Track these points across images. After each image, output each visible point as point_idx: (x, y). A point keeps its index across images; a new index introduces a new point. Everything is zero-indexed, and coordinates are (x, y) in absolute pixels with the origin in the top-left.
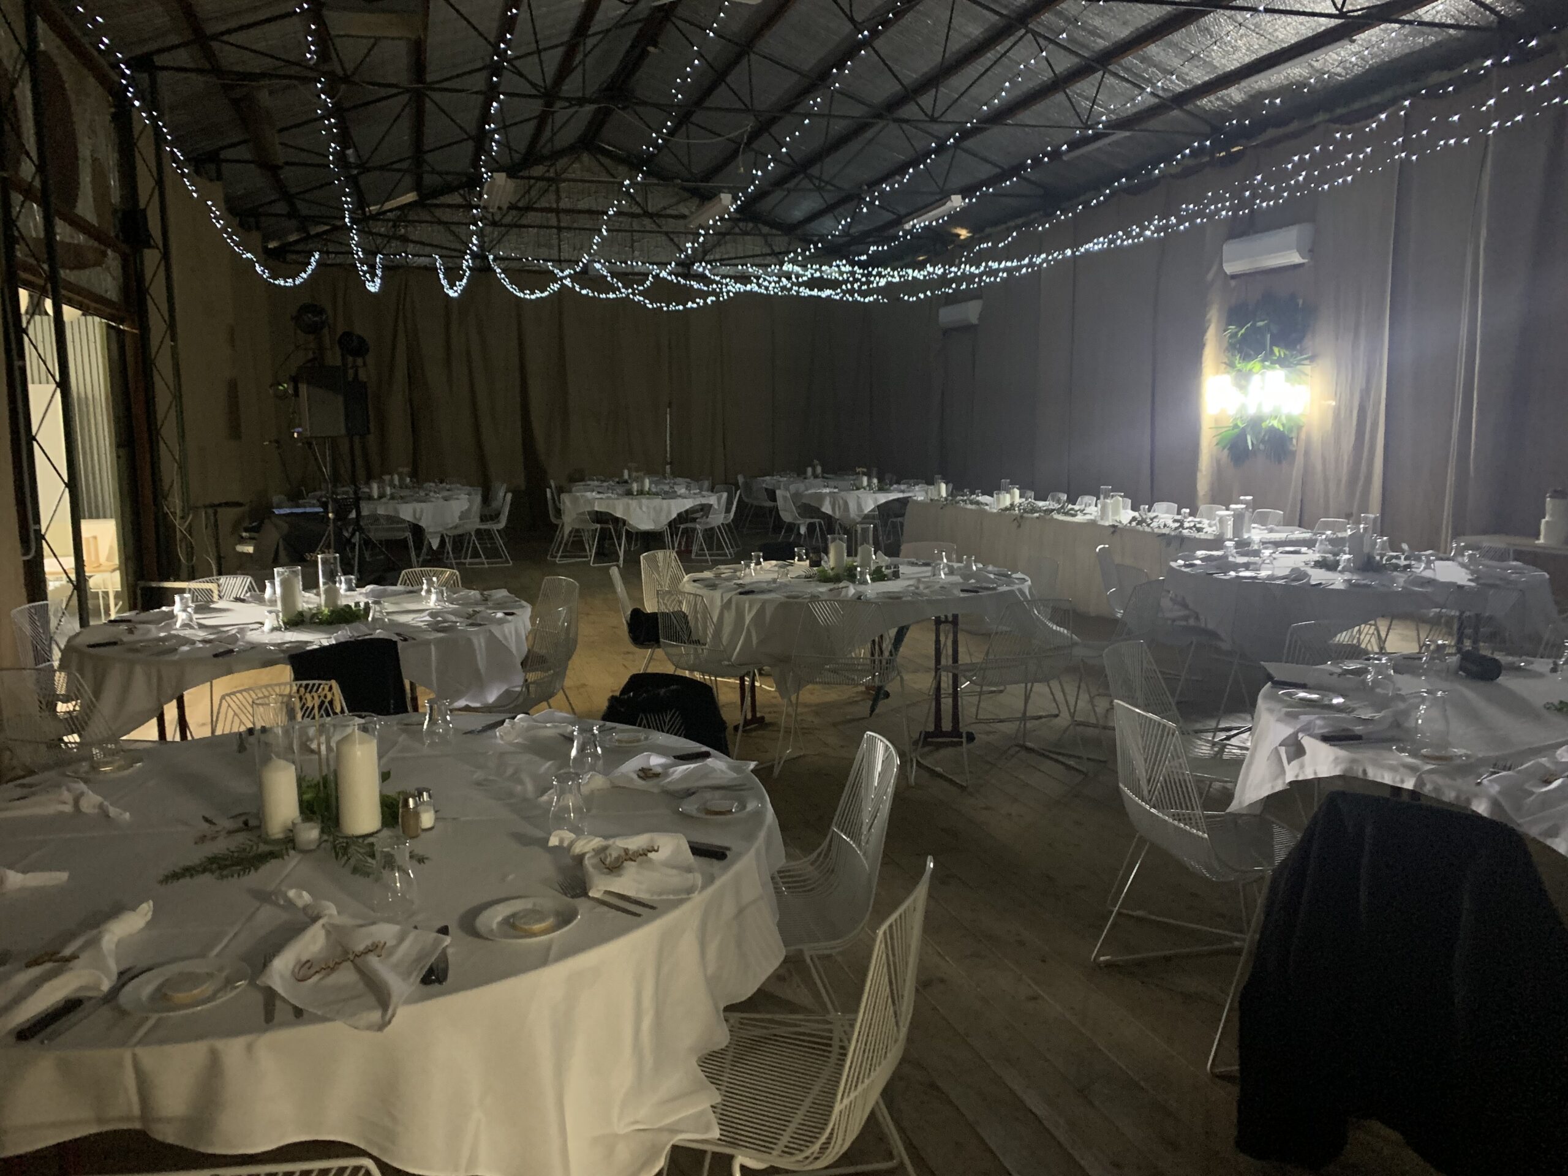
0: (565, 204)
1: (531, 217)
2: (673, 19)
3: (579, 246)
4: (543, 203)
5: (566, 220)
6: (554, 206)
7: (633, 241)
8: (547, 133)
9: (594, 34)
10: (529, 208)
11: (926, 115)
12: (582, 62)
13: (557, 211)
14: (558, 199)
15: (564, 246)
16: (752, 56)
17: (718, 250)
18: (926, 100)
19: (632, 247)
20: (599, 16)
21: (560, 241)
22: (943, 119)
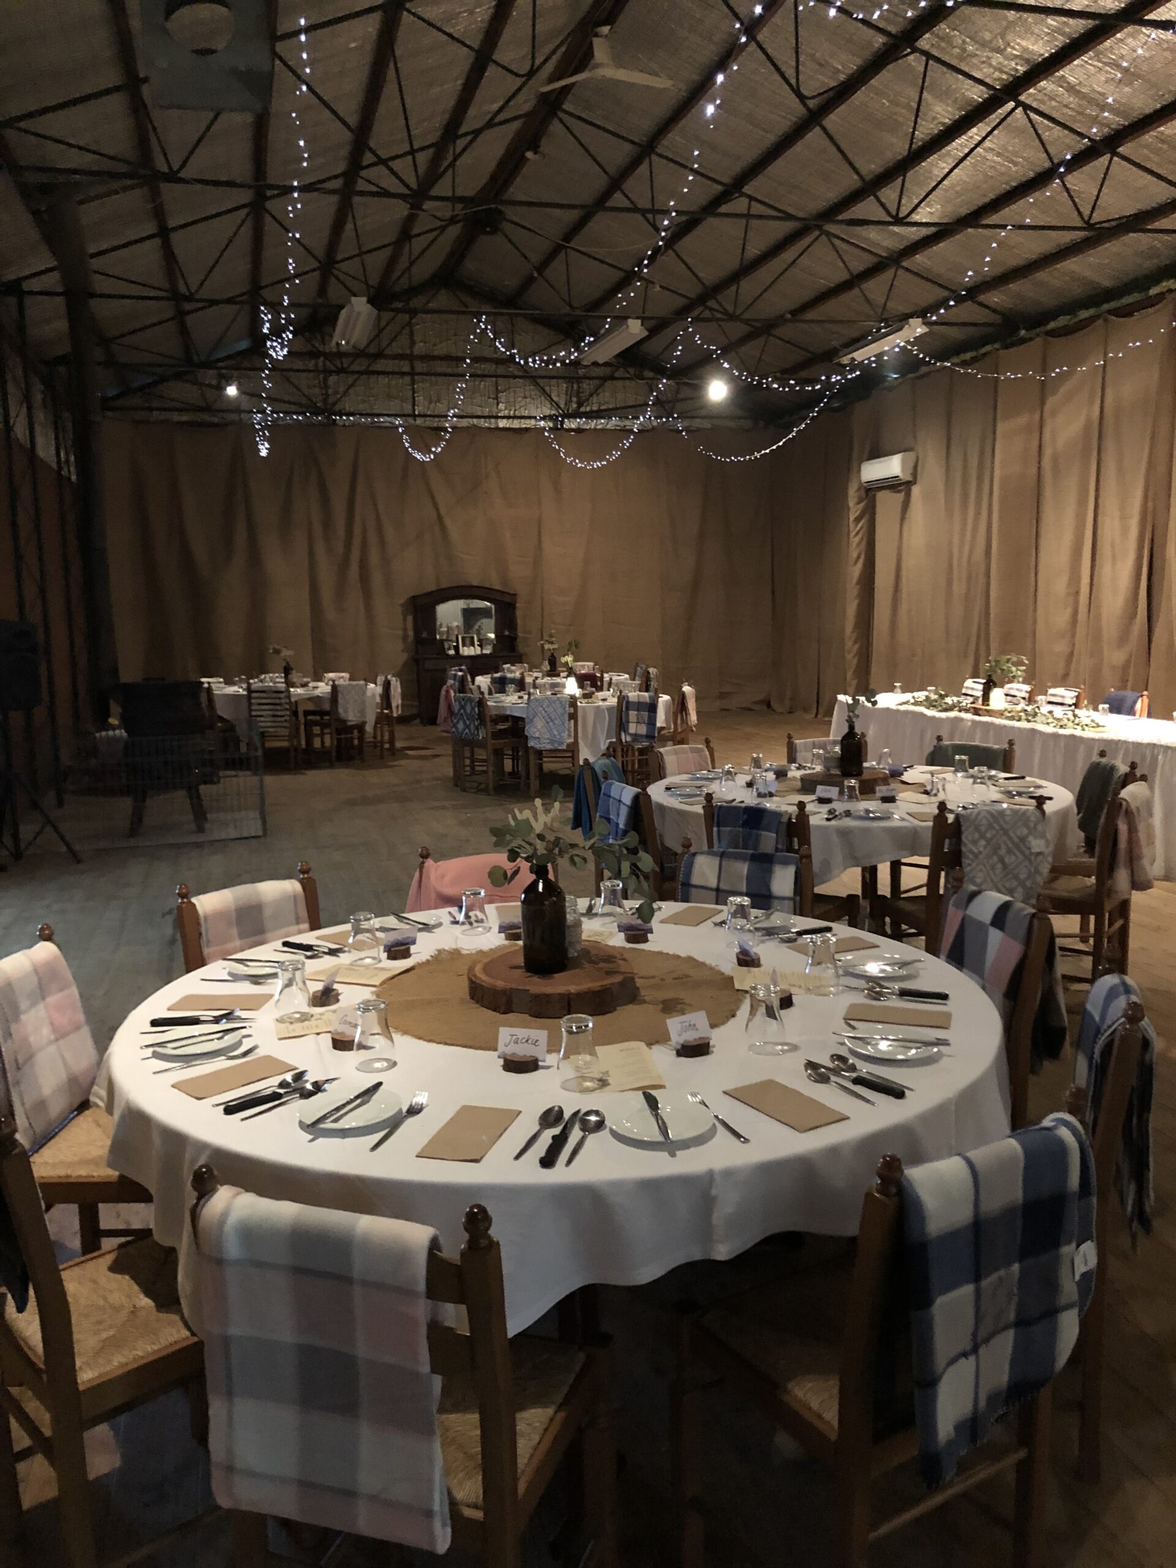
0: (420, 348)
1: (381, 365)
2: (561, 115)
3: (434, 398)
4: (396, 348)
5: (420, 367)
6: (408, 352)
7: (498, 391)
8: (403, 262)
9: (466, 134)
10: (379, 355)
11: (889, 213)
12: (452, 165)
13: (410, 358)
14: (413, 343)
15: (420, 399)
16: (654, 157)
17: (595, 399)
18: (888, 194)
19: (497, 398)
20: (472, 112)
21: (414, 392)
22: (909, 220)
